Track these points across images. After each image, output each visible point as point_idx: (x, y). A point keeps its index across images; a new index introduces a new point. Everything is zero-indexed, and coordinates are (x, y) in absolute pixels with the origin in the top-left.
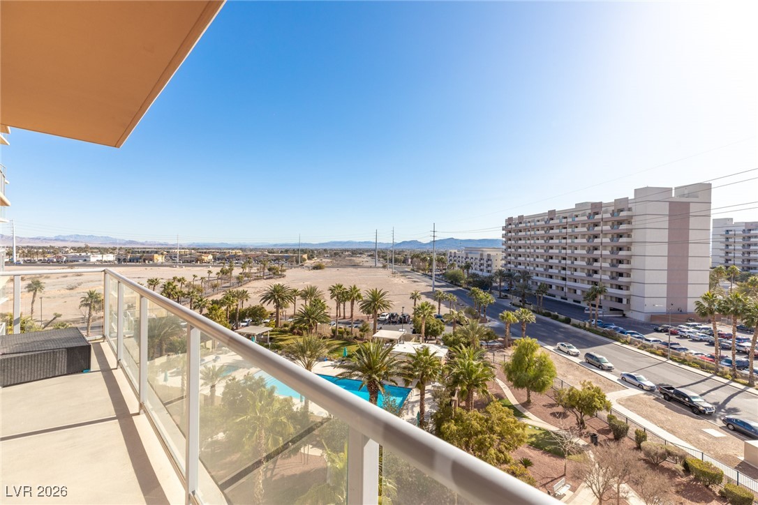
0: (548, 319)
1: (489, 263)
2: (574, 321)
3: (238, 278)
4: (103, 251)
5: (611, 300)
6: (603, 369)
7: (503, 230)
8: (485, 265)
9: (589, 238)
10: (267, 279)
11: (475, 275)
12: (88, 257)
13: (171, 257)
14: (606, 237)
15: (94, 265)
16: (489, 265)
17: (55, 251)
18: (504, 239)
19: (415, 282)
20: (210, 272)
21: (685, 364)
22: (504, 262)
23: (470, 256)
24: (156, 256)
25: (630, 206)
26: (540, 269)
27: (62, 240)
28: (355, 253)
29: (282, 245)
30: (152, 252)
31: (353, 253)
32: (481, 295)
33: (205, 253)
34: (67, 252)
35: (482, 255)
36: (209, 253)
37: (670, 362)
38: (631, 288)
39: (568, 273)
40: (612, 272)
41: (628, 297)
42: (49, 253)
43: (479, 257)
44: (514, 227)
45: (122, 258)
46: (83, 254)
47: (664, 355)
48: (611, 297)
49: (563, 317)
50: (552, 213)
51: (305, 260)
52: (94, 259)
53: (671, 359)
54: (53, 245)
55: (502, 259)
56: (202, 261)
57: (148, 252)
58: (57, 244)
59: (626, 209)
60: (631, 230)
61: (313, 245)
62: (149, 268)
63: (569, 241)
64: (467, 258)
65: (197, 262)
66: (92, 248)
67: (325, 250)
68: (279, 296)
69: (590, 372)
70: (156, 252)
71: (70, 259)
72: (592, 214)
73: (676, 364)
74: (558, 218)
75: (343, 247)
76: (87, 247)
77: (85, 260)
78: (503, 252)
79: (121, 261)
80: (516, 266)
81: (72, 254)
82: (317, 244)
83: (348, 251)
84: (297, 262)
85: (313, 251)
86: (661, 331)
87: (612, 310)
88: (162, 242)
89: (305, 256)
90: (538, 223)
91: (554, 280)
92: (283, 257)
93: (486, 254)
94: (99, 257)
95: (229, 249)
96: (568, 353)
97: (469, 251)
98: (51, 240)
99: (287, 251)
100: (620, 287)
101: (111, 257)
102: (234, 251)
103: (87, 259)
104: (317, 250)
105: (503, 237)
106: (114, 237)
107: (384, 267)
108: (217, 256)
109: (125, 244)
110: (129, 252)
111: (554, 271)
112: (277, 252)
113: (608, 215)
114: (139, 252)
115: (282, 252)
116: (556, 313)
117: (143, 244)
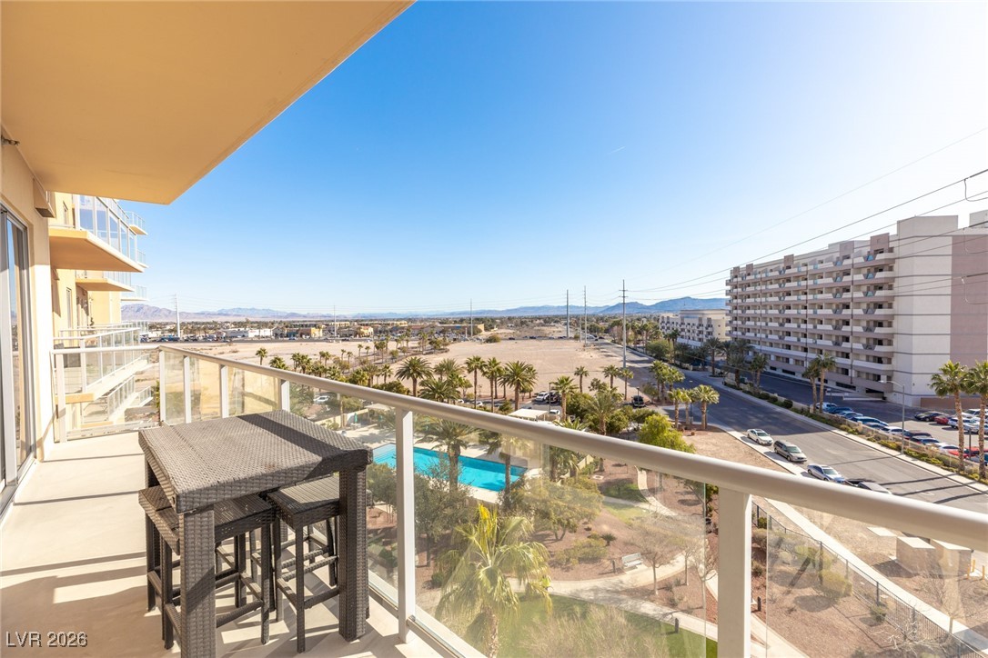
0: (764, 403)
1: (710, 329)
2: (796, 404)
3: (392, 353)
4: (261, 325)
5: (868, 379)
6: (791, 461)
7: (727, 284)
8: (705, 333)
9: (838, 291)
10: (427, 354)
11: (684, 347)
12: (246, 332)
13: (329, 331)
14: (859, 290)
15: (252, 341)
16: (709, 333)
17: (215, 326)
18: (729, 297)
19: (609, 356)
20: (360, 346)
21: (923, 460)
22: (729, 328)
23: (686, 321)
24: (313, 329)
25: (891, 245)
26: (775, 337)
27: (225, 315)
28: (548, 321)
29: (460, 314)
30: (310, 326)
31: (545, 322)
32: (664, 371)
33: (367, 325)
34: (228, 327)
35: (700, 319)
36: (370, 325)
37: (904, 457)
38: (894, 361)
39: (810, 341)
40: (868, 339)
41: (889, 374)
42: (211, 329)
43: (697, 323)
44: (742, 280)
45: (279, 332)
46: (242, 329)
47: (898, 449)
48: (868, 374)
49: (782, 399)
50: (789, 259)
51: (480, 331)
52: (252, 334)
53: (905, 453)
54: (215, 320)
55: (727, 325)
56: (360, 334)
57: (306, 326)
58: (220, 319)
59: (886, 248)
60: (893, 279)
61: (499, 312)
62: (304, 343)
63: (810, 297)
64: (682, 324)
65: (356, 336)
66: (252, 323)
67: (509, 319)
68: (415, 371)
69: (771, 463)
70: (315, 326)
71: (229, 335)
72: (841, 258)
73: (909, 459)
74: (797, 266)
75: (537, 314)
76: (248, 322)
77: (244, 336)
78: (727, 315)
79: (278, 336)
80: (743, 334)
81: (232, 329)
82: (503, 311)
83: (540, 319)
84: (469, 333)
85: (493, 320)
86: (924, 420)
87: (869, 391)
88: (325, 313)
89: (481, 327)
90: (770, 274)
91: (792, 352)
92: (453, 328)
93: (705, 319)
94: (257, 332)
95: (394, 320)
96: (757, 442)
97: (686, 314)
98: (215, 314)
99: (462, 321)
100: (879, 360)
101: (267, 332)
102: (398, 323)
103: (246, 335)
104: (500, 319)
105: (727, 294)
106: (275, 309)
107: (576, 338)
108: (379, 329)
109: (286, 317)
110: (287, 327)
111: (793, 339)
112: (451, 323)
113: (861, 260)
114: (295, 326)
115: (455, 322)
116: (776, 395)
117: (304, 317)
